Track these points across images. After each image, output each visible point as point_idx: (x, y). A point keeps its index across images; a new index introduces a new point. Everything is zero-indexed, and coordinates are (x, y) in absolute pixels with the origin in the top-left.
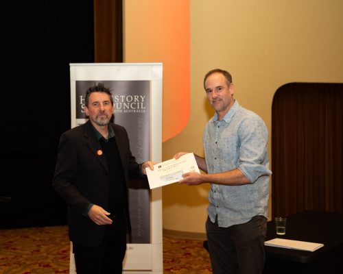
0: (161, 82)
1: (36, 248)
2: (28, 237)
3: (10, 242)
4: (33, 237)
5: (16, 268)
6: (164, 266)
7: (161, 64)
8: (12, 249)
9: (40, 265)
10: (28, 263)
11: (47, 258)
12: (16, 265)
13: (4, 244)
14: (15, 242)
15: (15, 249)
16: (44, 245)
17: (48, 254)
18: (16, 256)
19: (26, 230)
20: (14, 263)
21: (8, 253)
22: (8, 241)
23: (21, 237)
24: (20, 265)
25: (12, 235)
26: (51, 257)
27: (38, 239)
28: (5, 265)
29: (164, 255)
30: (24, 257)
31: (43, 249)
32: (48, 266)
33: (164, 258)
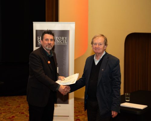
0: (74, 31)
1: (19, 105)
2: (15, 100)
3: (7, 102)
4: (17, 100)
5: (9, 114)
6: (74, 114)
7: (74, 23)
8: (8, 105)
9: (19, 113)
10: (14, 112)
11: (23, 109)
12: (9, 113)
13: (5, 103)
14: (9, 103)
15: (9, 105)
16: (22, 104)
17: (23, 108)
18: (9, 109)
19: (15, 97)
20: (8, 112)
21: (6, 107)
22: (6, 102)
23: (12, 100)
24: (11, 113)
25: (8, 99)
26: (25, 109)
27: (19, 101)
28: (4, 113)
29: (74, 109)
30: (13, 109)
31: (22, 106)
32: (23, 113)
33: (74, 110)
